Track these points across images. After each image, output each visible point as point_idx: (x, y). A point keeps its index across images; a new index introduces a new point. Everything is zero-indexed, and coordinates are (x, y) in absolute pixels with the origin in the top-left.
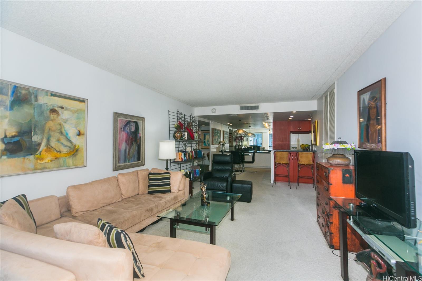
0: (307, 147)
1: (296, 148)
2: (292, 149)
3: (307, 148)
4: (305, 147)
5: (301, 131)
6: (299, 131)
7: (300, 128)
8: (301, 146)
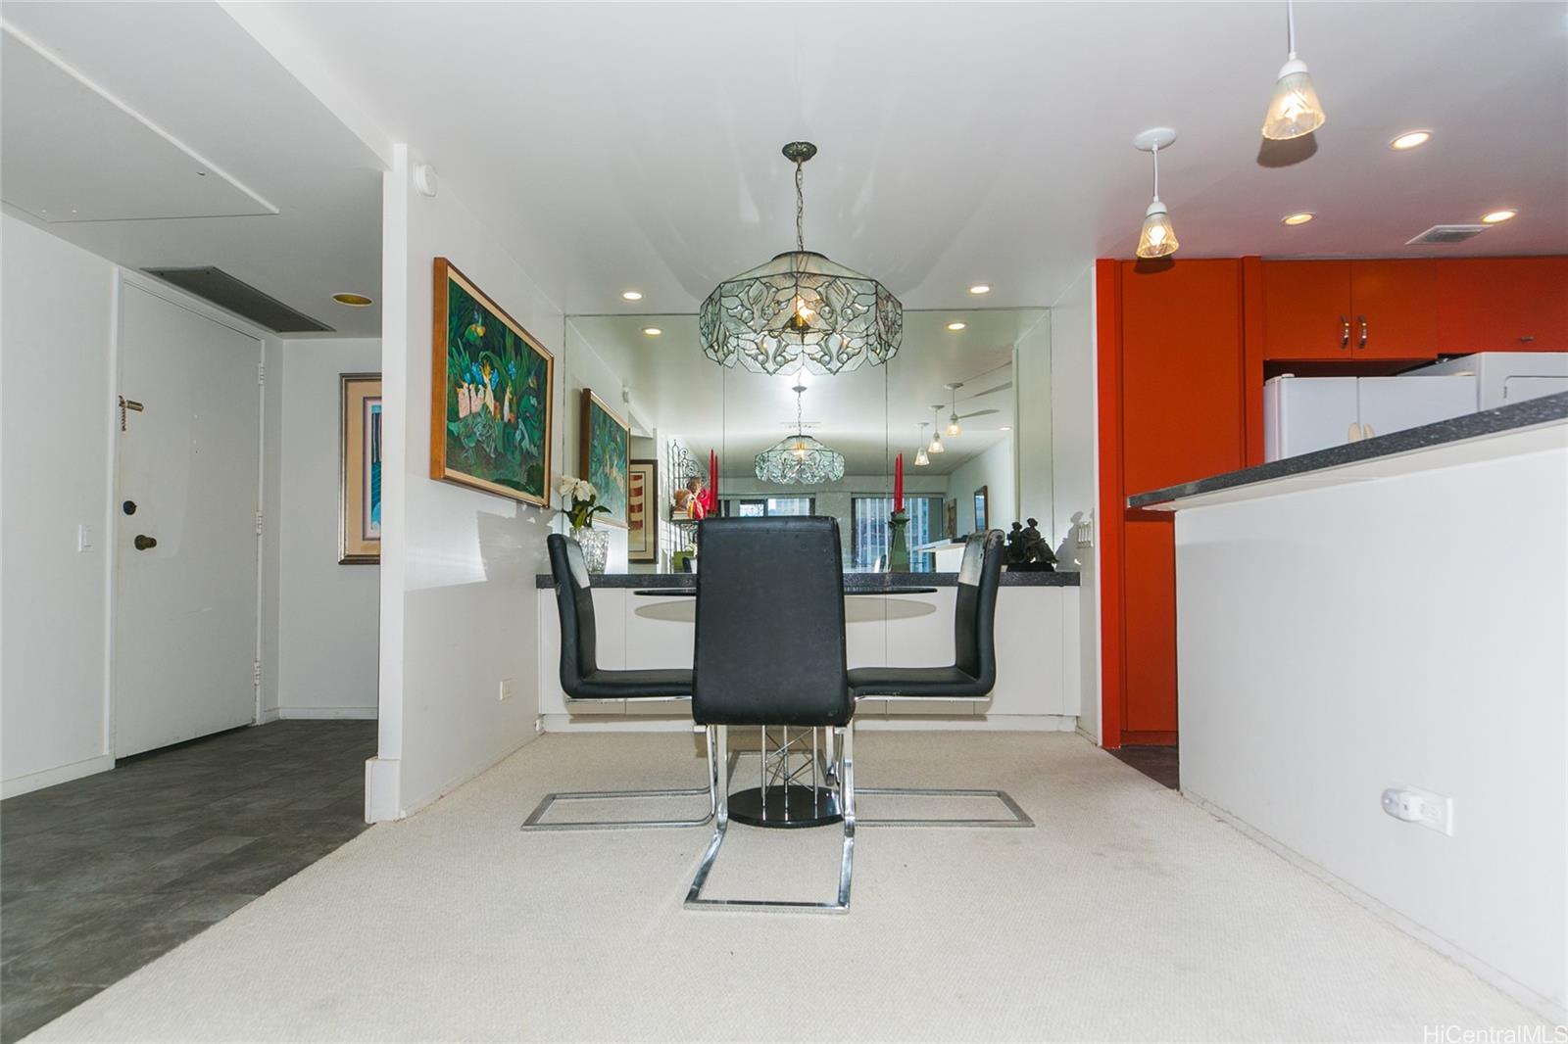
6: (1345, 355)
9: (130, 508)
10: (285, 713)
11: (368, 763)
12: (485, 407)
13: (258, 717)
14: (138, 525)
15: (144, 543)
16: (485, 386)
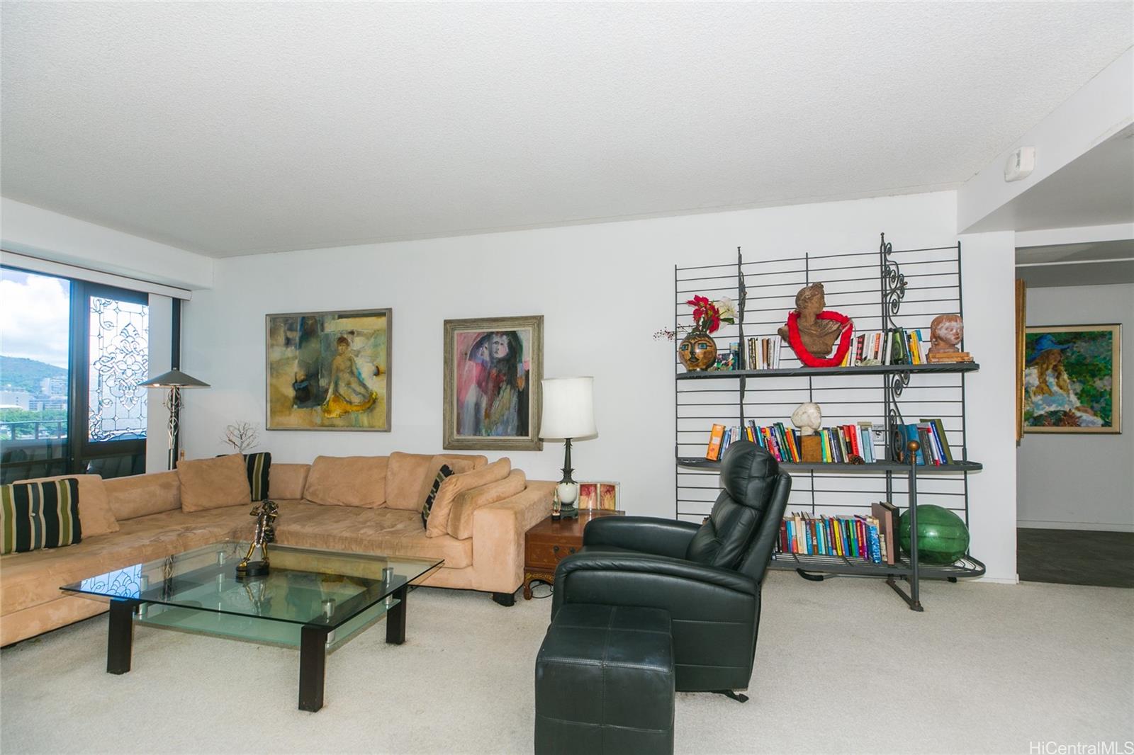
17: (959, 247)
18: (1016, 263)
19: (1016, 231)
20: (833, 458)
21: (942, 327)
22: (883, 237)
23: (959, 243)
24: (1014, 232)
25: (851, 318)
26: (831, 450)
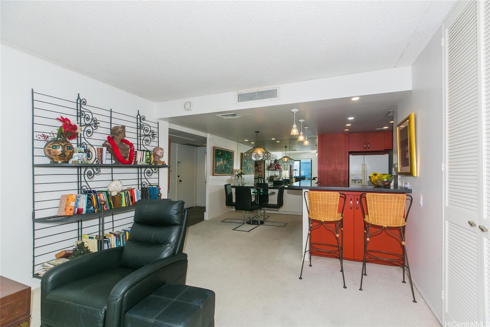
0: (385, 180)
1: (360, 181)
2: (352, 186)
3: (386, 182)
4: (380, 180)
5: (368, 150)
6: (365, 150)
7: (367, 146)
8: (370, 177)
9: (179, 176)
10: (198, 205)
11: (205, 213)
12: (221, 164)
13: (194, 205)
14: (180, 179)
15: (180, 181)
16: (221, 161)
17: (158, 123)
18: (169, 134)
19: (169, 123)
20: (126, 204)
21: (159, 152)
22: (138, 112)
23: (158, 122)
24: (168, 123)
25: (133, 144)
26: (125, 200)
